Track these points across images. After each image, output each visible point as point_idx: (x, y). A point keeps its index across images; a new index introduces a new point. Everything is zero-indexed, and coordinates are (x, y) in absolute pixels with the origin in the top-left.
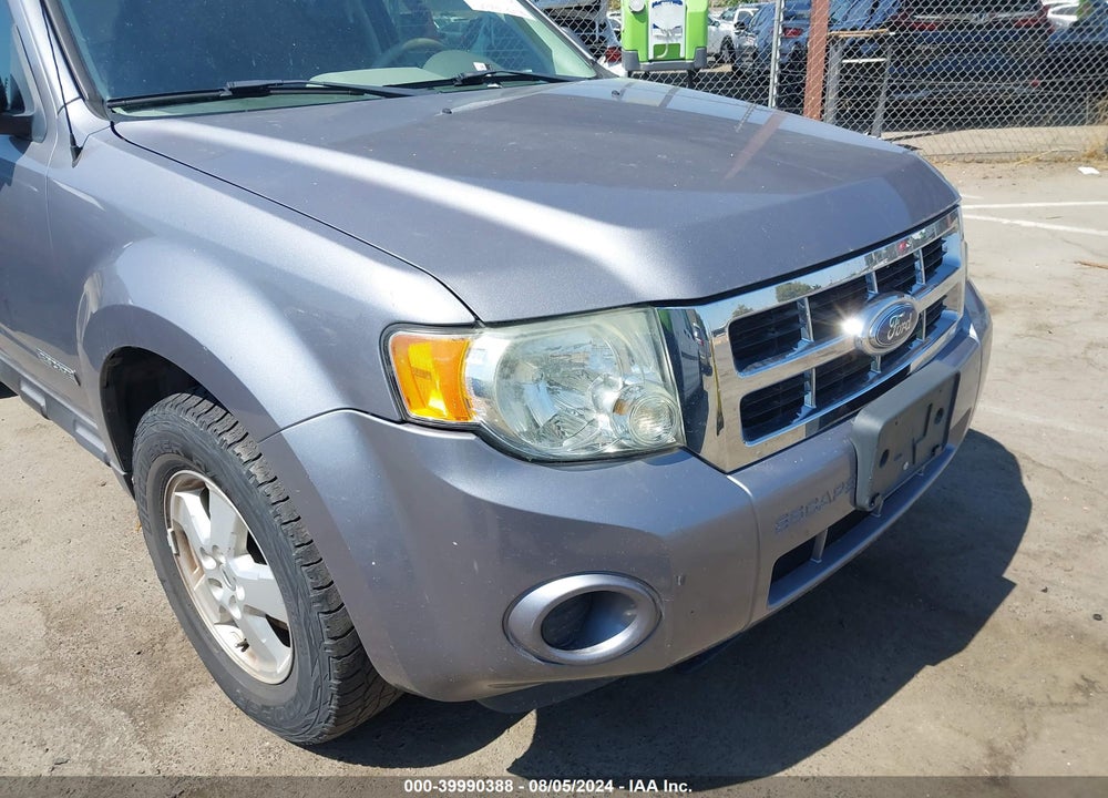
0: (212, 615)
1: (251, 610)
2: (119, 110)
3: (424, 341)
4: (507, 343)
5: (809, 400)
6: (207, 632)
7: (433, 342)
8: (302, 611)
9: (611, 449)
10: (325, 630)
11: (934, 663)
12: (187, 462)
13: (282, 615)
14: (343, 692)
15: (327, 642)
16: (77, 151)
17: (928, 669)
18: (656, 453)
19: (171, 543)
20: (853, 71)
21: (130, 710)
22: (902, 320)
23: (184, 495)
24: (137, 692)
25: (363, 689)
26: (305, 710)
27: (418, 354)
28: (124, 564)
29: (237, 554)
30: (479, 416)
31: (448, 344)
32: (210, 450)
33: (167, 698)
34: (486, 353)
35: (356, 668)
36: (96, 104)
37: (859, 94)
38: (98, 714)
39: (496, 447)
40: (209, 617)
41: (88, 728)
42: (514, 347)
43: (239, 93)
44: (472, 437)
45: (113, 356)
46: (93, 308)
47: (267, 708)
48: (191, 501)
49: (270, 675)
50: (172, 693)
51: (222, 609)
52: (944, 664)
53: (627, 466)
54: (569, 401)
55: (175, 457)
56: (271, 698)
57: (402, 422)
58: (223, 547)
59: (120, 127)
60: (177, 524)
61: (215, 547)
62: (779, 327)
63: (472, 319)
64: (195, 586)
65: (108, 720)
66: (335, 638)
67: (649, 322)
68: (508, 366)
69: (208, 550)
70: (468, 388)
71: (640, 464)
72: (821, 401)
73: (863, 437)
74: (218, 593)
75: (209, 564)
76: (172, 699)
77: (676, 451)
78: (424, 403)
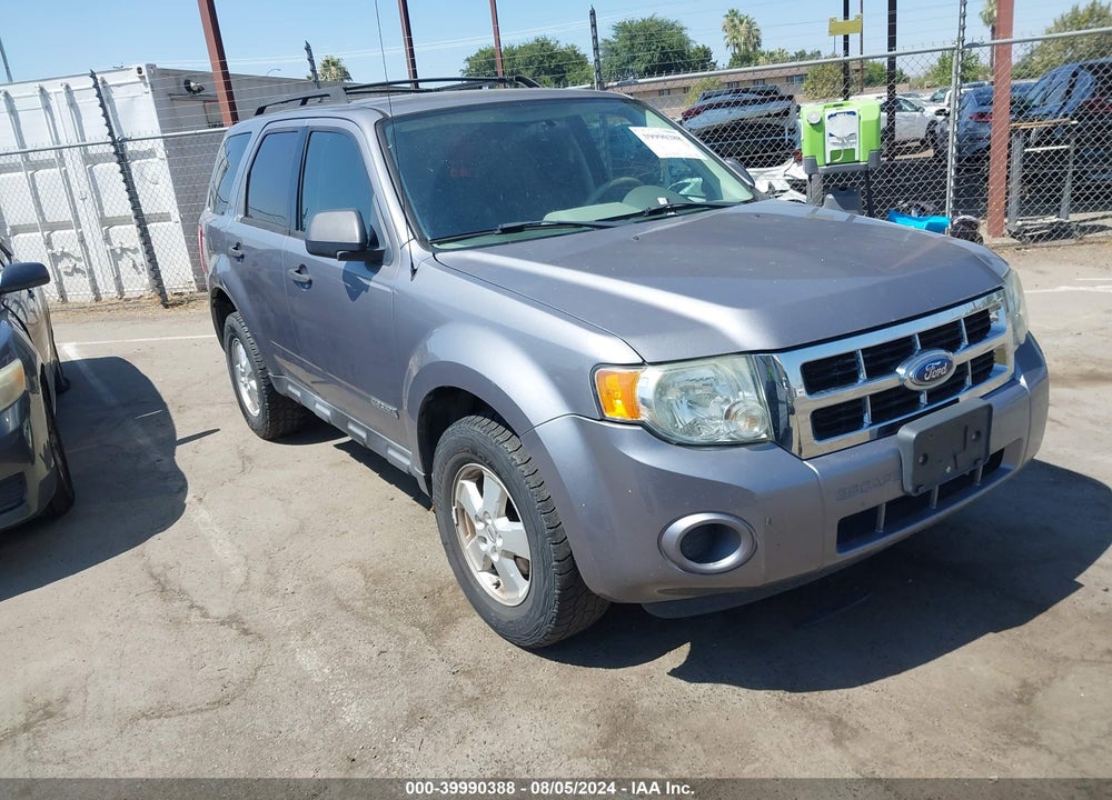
0: (477, 565)
1: (506, 554)
2: (435, 245)
3: (614, 373)
4: (661, 374)
5: (867, 418)
6: (473, 577)
7: (619, 374)
8: (540, 542)
9: (722, 439)
10: (553, 555)
11: (996, 631)
12: (474, 457)
13: (525, 553)
14: (562, 599)
15: (554, 563)
16: (414, 271)
17: (991, 635)
18: (754, 443)
19: (454, 517)
20: (1032, 160)
21: (423, 627)
22: (937, 367)
23: (466, 482)
24: (425, 618)
25: (575, 599)
26: (538, 615)
27: (611, 381)
28: (411, 547)
29: (499, 517)
30: (645, 416)
31: (627, 375)
32: (490, 447)
33: (445, 623)
34: (649, 379)
35: (571, 584)
36: (423, 242)
37: (1039, 181)
38: (402, 628)
39: (655, 435)
40: (474, 565)
41: (398, 636)
42: (664, 376)
43: (505, 231)
44: (640, 428)
45: (430, 394)
46: (415, 373)
47: (511, 622)
48: (471, 486)
49: (514, 600)
50: (448, 620)
51: (486, 558)
52: (1004, 633)
53: (735, 450)
54: (701, 413)
55: (464, 455)
56: (513, 616)
57: (601, 420)
58: (491, 512)
59: (438, 256)
60: (459, 503)
61: (486, 512)
62: (840, 368)
63: (641, 361)
64: (467, 544)
65: (409, 633)
66: (559, 561)
67: (748, 362)
68: (662, 388)
69: (481, 516)
70: (638, 400)
71: (743, 449)
72: (875, 420)
73: (903, 443)
74: (483, 547)
75: (479, 526)
76: (448, 624)
77: (768, 444)
78: (613, 409)
